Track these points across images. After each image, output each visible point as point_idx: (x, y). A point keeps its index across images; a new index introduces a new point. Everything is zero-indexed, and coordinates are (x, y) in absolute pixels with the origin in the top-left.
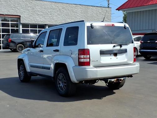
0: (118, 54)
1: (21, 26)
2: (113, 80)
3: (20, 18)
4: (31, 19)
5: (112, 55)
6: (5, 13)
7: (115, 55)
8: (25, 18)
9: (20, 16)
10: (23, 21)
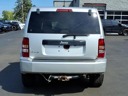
0: (70, 46)
1: (106, 13)
2: (56, 77)
3: (105, 6)
4: (116, 7)
5: (61, 46)
6: (93, 2)
7: (67, 47)
8: (110, 6)
9: (106, 4)
10: (108, 9)
